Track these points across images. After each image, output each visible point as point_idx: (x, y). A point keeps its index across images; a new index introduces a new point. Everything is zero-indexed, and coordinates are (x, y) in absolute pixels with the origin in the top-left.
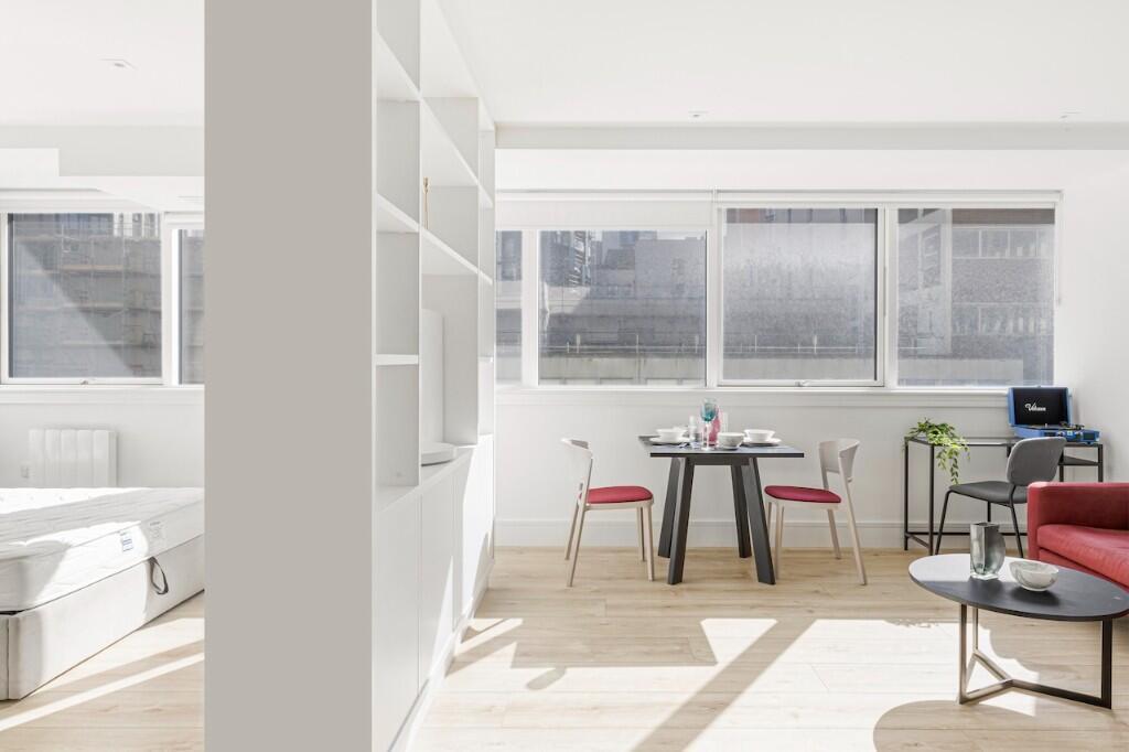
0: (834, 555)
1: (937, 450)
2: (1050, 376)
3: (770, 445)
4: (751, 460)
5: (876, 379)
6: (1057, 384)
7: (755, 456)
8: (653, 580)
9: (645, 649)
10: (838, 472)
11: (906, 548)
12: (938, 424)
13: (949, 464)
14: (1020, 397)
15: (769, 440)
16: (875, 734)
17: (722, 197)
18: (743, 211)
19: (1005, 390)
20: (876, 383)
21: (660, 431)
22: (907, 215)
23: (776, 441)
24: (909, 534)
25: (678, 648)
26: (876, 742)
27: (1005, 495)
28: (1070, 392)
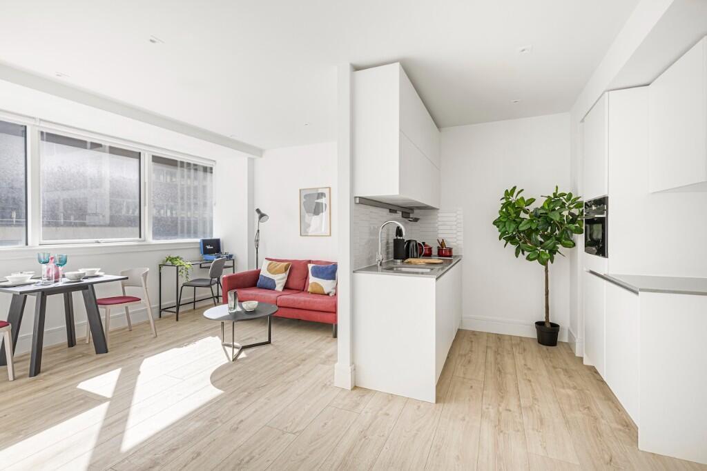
0: (128, 330)
1: (180, 268)
2: (211, 232)
3: (97, 276)
4: (89, 286)
5: (140, 237)
6: (215, 237)
7: (92, 284)
8: (14, 379)
9: (59, 412)
10: (141, 286)
11: (160, 317)
12: (174, 256)
13: (184, 274)
14: (205, 243)
15: (97, 273)
16: (214, 385)
17: (43, 124)
18: (48, 134)
19: (198, 240)
20: (140, 239)
21: (7, 277)
22: (156, 159)
23: (101, 274)
24: (161, 310)
25: (82, 401)
26: (216, 387)
27: (208, 283)
28: (221, 240)
